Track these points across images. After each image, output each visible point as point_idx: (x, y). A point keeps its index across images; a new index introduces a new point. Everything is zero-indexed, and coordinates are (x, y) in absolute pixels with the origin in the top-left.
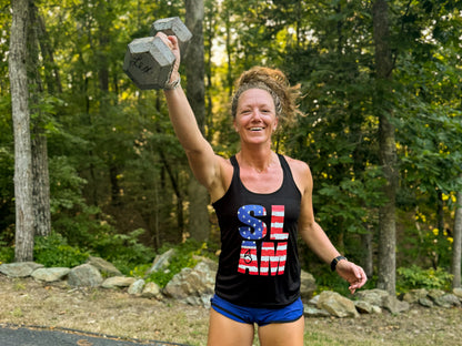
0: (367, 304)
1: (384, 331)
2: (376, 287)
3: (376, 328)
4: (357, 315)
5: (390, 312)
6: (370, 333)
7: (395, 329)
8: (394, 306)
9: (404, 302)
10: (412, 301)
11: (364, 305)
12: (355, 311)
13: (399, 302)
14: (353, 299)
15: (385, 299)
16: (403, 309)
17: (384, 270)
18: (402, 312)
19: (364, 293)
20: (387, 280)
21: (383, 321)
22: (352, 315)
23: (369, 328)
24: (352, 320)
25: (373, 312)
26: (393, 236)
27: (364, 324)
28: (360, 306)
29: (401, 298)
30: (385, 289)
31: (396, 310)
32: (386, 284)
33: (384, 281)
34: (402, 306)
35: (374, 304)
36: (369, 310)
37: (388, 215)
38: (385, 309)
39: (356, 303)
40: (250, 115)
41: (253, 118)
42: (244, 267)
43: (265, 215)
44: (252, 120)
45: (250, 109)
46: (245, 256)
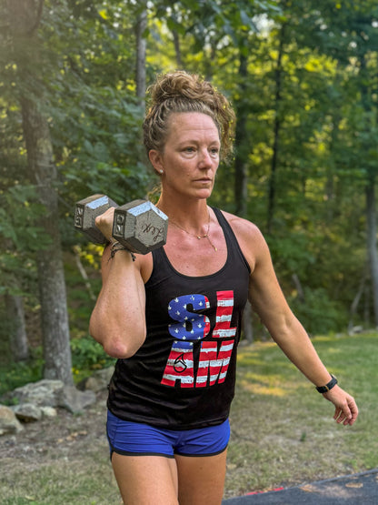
0: (33, 407)
1: (65, 444)
2: (43, 378)
3: (53, 442)
4: (20, 428)
5: (69, 411)
6: (45, 452)
7: (82, 436)
8: (74, 401)
9: (87, 392)
10: (99, 388)
11: (29, 410)
12: (16, 423)
13: (80, 393)
14: (10, 404)
15: (59, 394)
16: (88, 403)
17: (53, 349)
18: (88, 407)
19: (25, 389)
20: (58, 363)
21: (61, 428)
22: (11, 430)
23: (42, 446)
24: (14, 438)
25: (44, 416)
26: (63, 295)
27: (33, 441)
28: (24, 413)
29: (82, 386)
30: (57, 377)
31: (78, 407)
32: (58, 370)
33: (54, 366)
34: (86, 398)
35: (43, 404)
36: (37, 415)
37: (52, 263)
38: (61, 408)
39: (16, 409)
40: (196, 157)
41: (203, 162)
42: (174, 378)
43: (208, 307)
44: (202, 165)
45: (196, 147)
46: (175, 363)
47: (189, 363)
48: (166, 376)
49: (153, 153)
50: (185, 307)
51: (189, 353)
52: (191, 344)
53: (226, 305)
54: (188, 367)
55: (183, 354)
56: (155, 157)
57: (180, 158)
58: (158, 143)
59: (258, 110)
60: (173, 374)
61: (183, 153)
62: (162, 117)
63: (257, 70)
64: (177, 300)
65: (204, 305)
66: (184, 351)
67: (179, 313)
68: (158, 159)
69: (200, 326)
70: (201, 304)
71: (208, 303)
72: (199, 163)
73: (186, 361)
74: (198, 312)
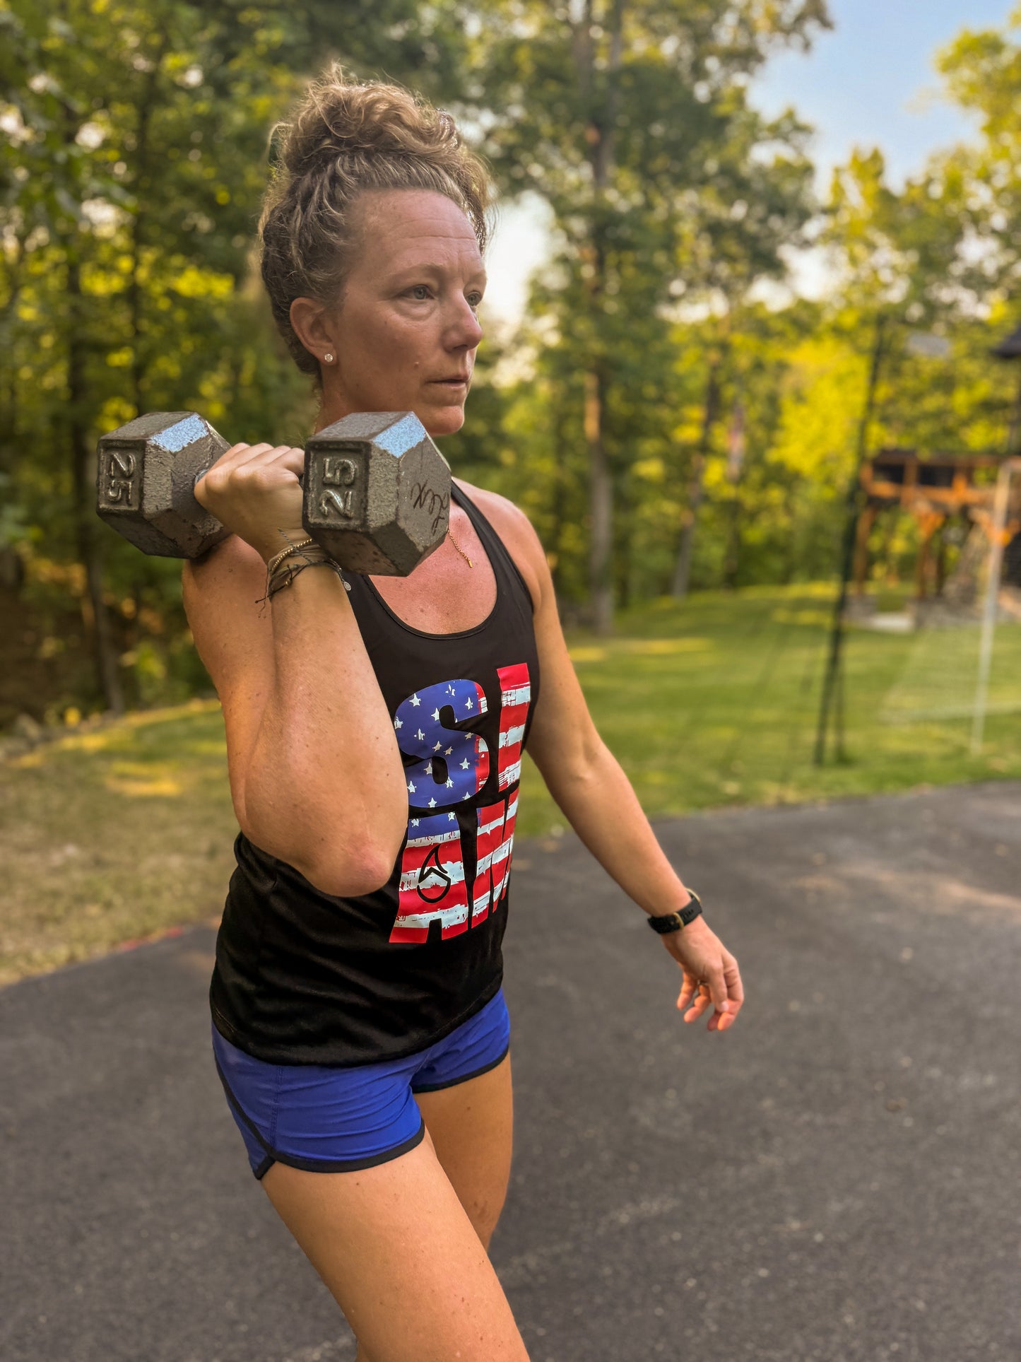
40: (437, 314)
41: (457, 327)
42: (424, 919)
43: (484, 710)
44: (455, 337)
45: (434, 283)
46: (422, 877)
47: (455, 871)
48: (403, 922)
49: (301, 306)
50: (436, 716)
51: (450, 844)
52: (452, 816)
53: (518, 702)
54: (454, 881)
55: (436, 848)
56: (308, 320)
57: (394, 317)
58: (320, 275)
59: (102, 349)
60: (420, 910)
61: (403, 304)
62: (332, 199)
63: (100, 285)
64: (416, 701)
65: (477, 706)
66: (438, 839)
67: (421, 735)
68: (317, 325)
69: (465, 765)
70: (469, 704)
71: (483, 701)
72: (445, 332)
73: (447, 866)
74: (464, 727)
